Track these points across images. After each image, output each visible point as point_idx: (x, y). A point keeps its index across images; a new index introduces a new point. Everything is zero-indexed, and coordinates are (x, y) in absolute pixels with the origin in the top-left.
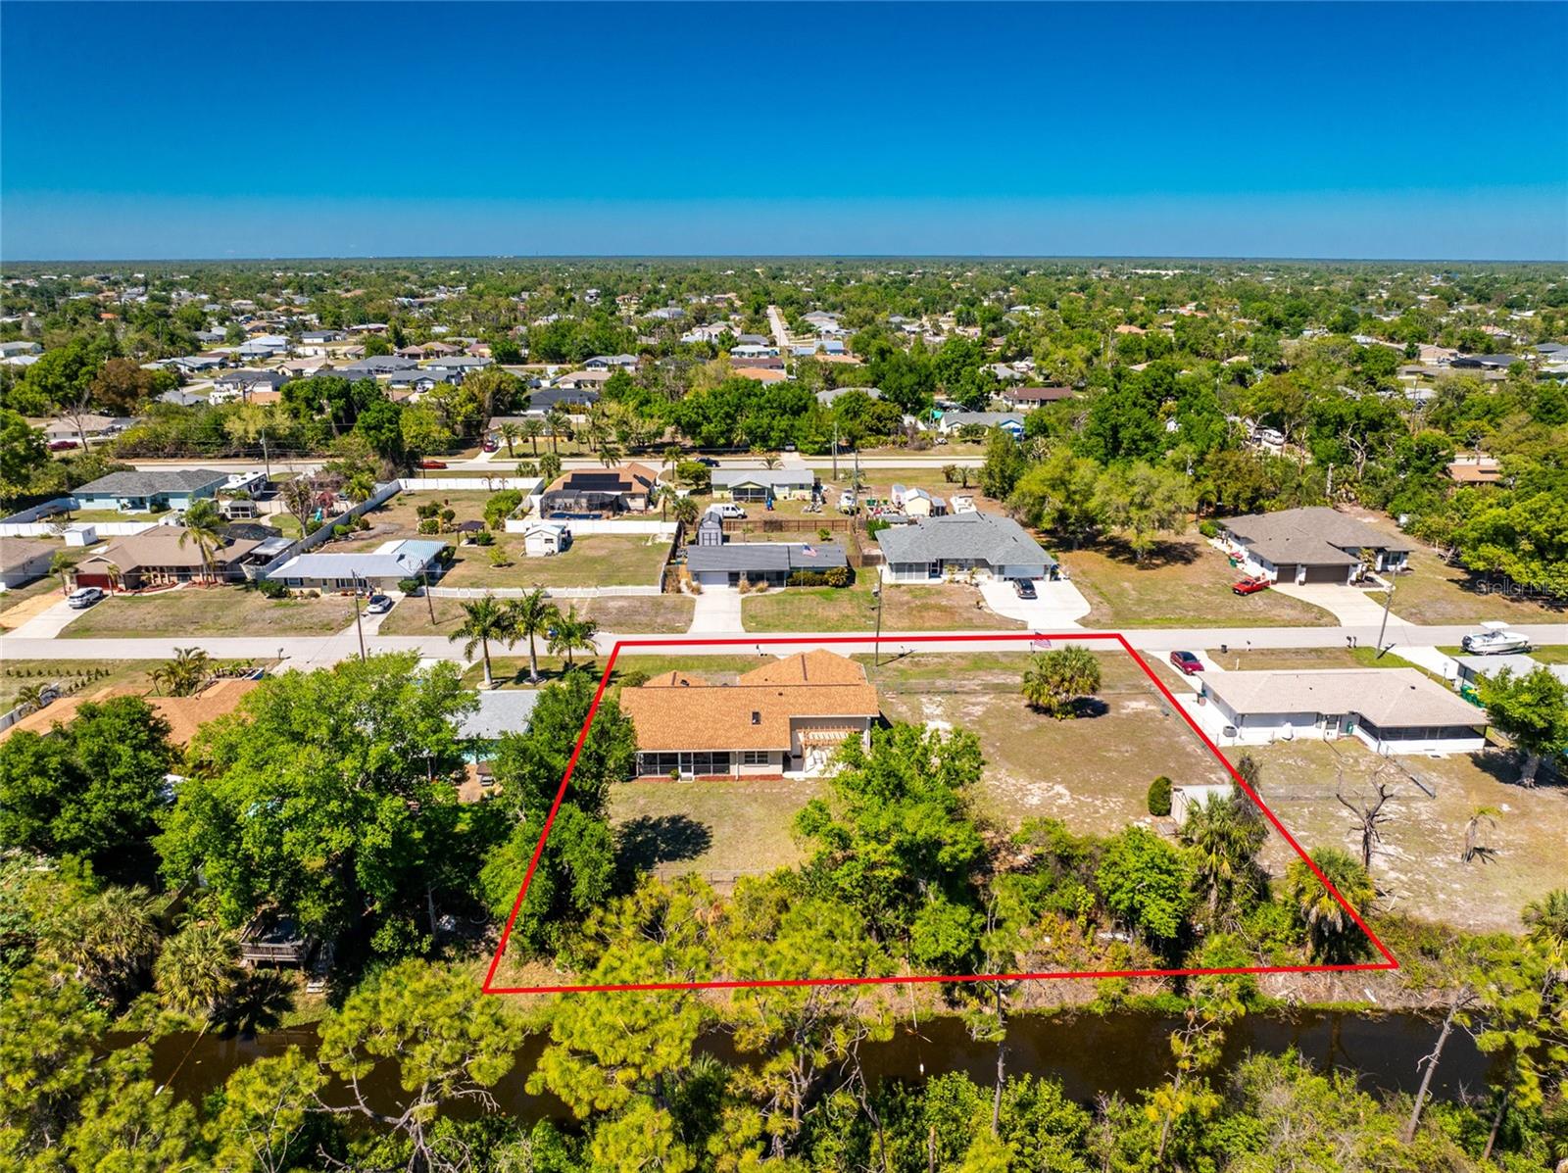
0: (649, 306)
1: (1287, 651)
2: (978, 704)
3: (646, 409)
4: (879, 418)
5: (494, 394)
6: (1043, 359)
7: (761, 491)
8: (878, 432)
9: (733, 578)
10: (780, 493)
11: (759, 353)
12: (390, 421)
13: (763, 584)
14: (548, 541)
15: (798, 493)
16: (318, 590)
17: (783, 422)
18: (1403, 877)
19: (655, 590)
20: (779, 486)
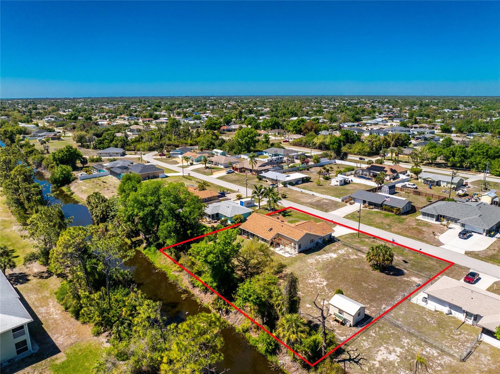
2: (358, 256)
5: (396, 140)
7: (434, 182)
9: (364, 202)
10: (443, 184)
12: (337, 143)
13: (371, 207)
14: (337, 181)
16: (268, 180)
19: (340, 200)
20: (443, 181)
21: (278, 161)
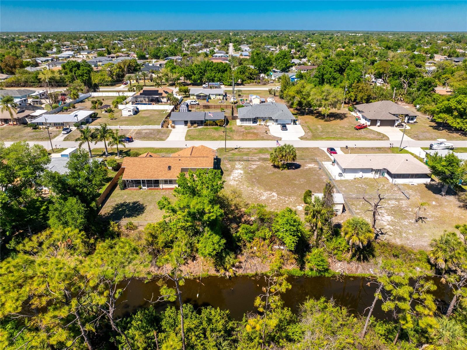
0: (192, 43)
1: (369, 148)
2: (255, 165)
3: (174, 71)
4: (251, 74)
5: (128, 67)
6: (310, 57)
7: (206, 96)
8: (251, 79)
9: (186, 123)
10: (212, 97)
11: (222, 56)
12: (86, 73)
13: (196, 125)
14: (129, 111)
15: (218, 97)
17: (219, 75)
18: (391, 228)
19: (159, 127)
20: (212, 94)
21: (23, 104)
